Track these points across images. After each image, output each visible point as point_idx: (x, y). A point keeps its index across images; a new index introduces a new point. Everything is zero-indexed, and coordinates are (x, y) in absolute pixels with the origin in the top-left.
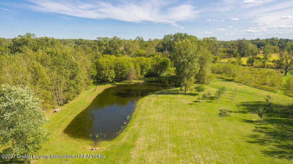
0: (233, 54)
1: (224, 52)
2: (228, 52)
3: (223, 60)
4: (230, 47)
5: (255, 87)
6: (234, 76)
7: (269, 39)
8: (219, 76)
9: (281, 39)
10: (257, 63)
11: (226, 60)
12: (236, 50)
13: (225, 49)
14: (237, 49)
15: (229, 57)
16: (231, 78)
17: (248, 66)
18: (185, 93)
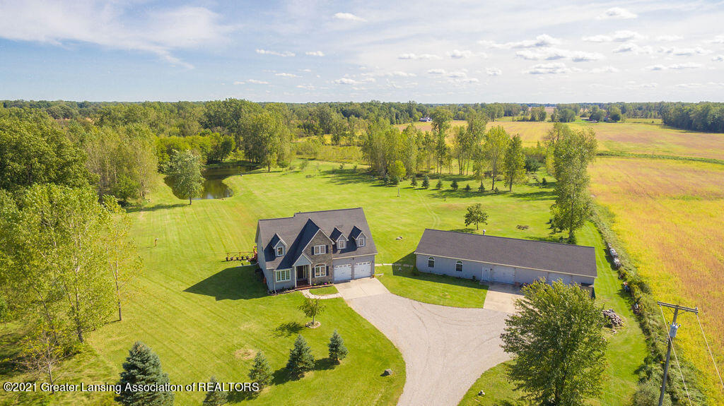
0: (313, 130)
1: (298, 127)
2: (305, 126)
3: (300, 140)
4: (307, 119)
5: (336, 162)
6: (315, 154)
7: (367, 104)
8: (300, 156)
9: (383, 104)
10: (343, 141)
11: (305, 140)
12: (317, 124)
13: (301, 123)
14: (318, 122)
15: (308, 134)
16: (313, 157)
17: (333, 145)
18: (269, 172)
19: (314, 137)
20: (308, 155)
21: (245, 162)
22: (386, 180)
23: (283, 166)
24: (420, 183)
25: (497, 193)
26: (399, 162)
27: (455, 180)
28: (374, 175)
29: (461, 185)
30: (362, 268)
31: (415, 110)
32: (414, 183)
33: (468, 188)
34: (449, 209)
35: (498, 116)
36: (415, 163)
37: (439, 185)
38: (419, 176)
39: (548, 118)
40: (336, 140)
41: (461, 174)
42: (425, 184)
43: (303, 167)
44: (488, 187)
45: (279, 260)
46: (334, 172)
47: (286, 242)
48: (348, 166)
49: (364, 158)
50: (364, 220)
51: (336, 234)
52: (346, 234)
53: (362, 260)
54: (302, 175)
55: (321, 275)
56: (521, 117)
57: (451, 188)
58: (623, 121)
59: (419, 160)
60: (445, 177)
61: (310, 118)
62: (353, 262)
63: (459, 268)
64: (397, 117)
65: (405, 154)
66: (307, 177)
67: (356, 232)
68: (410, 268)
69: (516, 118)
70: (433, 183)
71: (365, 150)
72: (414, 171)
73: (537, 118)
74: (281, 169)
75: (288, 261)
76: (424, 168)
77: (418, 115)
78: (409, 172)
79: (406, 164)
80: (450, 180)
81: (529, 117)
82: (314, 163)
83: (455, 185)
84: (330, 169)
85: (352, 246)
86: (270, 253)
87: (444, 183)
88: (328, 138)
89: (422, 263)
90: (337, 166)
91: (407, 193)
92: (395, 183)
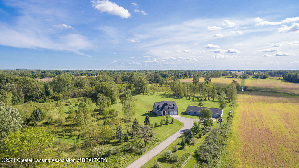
0: (152, 81)
2: (150, 80)
3: (149, 85)
8: (152, 90)
10: (163, 85)
11: (151, 85)
14: (154, 79)
15: (151, 83)
17: (160, 87)
18: (144, 94)
19: (154, 84)
20: (154, 90)
21: (135, 92)
22: (178, 97)
23: (148, 93)
24: (188, 98)
25: (209, 100)
26: (182, 92)
27: (198, 97)
28: (175, 96)
29: (200, 99)
30: (175, 112)
31: (187, 74)
32: (186, 98)
33: (201, 99)
34: (195, 104)
35: (219, 76)
36: (187, 92)
37: (193, 99)
38: (188, 96)
39: (238, 77)
40: (161, 85)
41: (201, 96)
42: (190, 98)
43: (154, 93)
44: (207, 99)
45: (159, 110)
46: (163, 95)
47: (161, 106)
48: (167, 93)
49: (172, 91)
50: (175, 103)
51: (170, 105)
52: (172, 105)
53: (175, 111)
54: (154, 96)
55: (167, 113)
56: (228, 76)
57: (197, 99)
58: (268, 78)
59: (188, 92)
60: (195, 97)
61: (151, 77)
62: (173, 111)
63: (195, 113)
64: (181, 77)
65: (184, 90)
66: (155, 96)
67: (174, 105)
68: (185, 113)
69: (226, 76)
70: (192, 98)
71: (172, 88)
72: (187, 95)
73: (234, 77)
74: (147, 94)
75: (161, 110)
76: (189, 94)
77: (189, 76)
78: (185, 95)
79: (184, 93)
80: (196, 97)
81: (231, 76)
82: (156, 92)
83: (198, 99)
84: (162, 94)
85: (173, 108)
86: (158, 108)
87: (195, 98)
88: (158, 85)
89: (188, 113)
90: (164, 93)
91: (184, 100)
92: (181, 98)
